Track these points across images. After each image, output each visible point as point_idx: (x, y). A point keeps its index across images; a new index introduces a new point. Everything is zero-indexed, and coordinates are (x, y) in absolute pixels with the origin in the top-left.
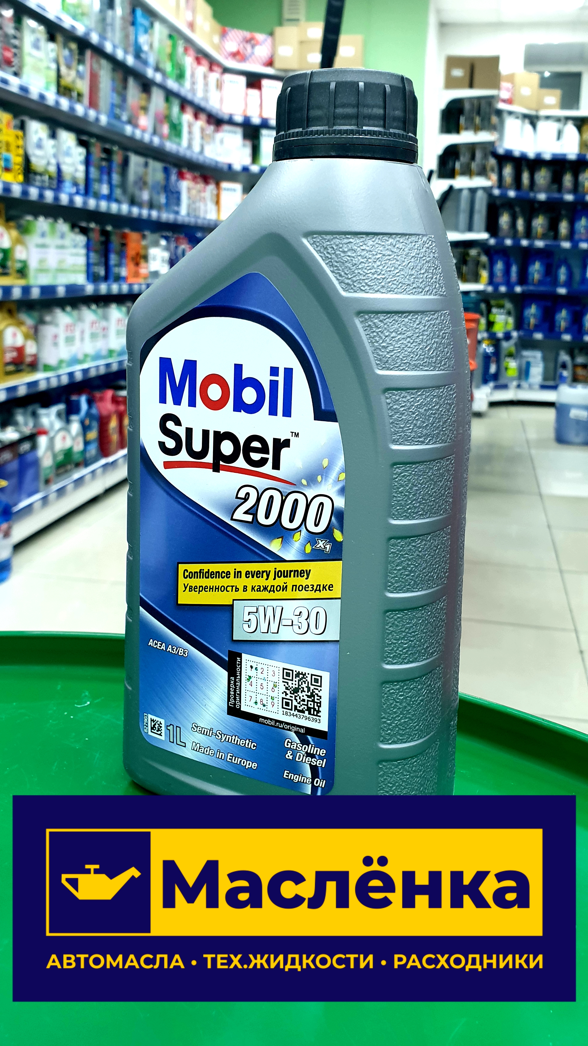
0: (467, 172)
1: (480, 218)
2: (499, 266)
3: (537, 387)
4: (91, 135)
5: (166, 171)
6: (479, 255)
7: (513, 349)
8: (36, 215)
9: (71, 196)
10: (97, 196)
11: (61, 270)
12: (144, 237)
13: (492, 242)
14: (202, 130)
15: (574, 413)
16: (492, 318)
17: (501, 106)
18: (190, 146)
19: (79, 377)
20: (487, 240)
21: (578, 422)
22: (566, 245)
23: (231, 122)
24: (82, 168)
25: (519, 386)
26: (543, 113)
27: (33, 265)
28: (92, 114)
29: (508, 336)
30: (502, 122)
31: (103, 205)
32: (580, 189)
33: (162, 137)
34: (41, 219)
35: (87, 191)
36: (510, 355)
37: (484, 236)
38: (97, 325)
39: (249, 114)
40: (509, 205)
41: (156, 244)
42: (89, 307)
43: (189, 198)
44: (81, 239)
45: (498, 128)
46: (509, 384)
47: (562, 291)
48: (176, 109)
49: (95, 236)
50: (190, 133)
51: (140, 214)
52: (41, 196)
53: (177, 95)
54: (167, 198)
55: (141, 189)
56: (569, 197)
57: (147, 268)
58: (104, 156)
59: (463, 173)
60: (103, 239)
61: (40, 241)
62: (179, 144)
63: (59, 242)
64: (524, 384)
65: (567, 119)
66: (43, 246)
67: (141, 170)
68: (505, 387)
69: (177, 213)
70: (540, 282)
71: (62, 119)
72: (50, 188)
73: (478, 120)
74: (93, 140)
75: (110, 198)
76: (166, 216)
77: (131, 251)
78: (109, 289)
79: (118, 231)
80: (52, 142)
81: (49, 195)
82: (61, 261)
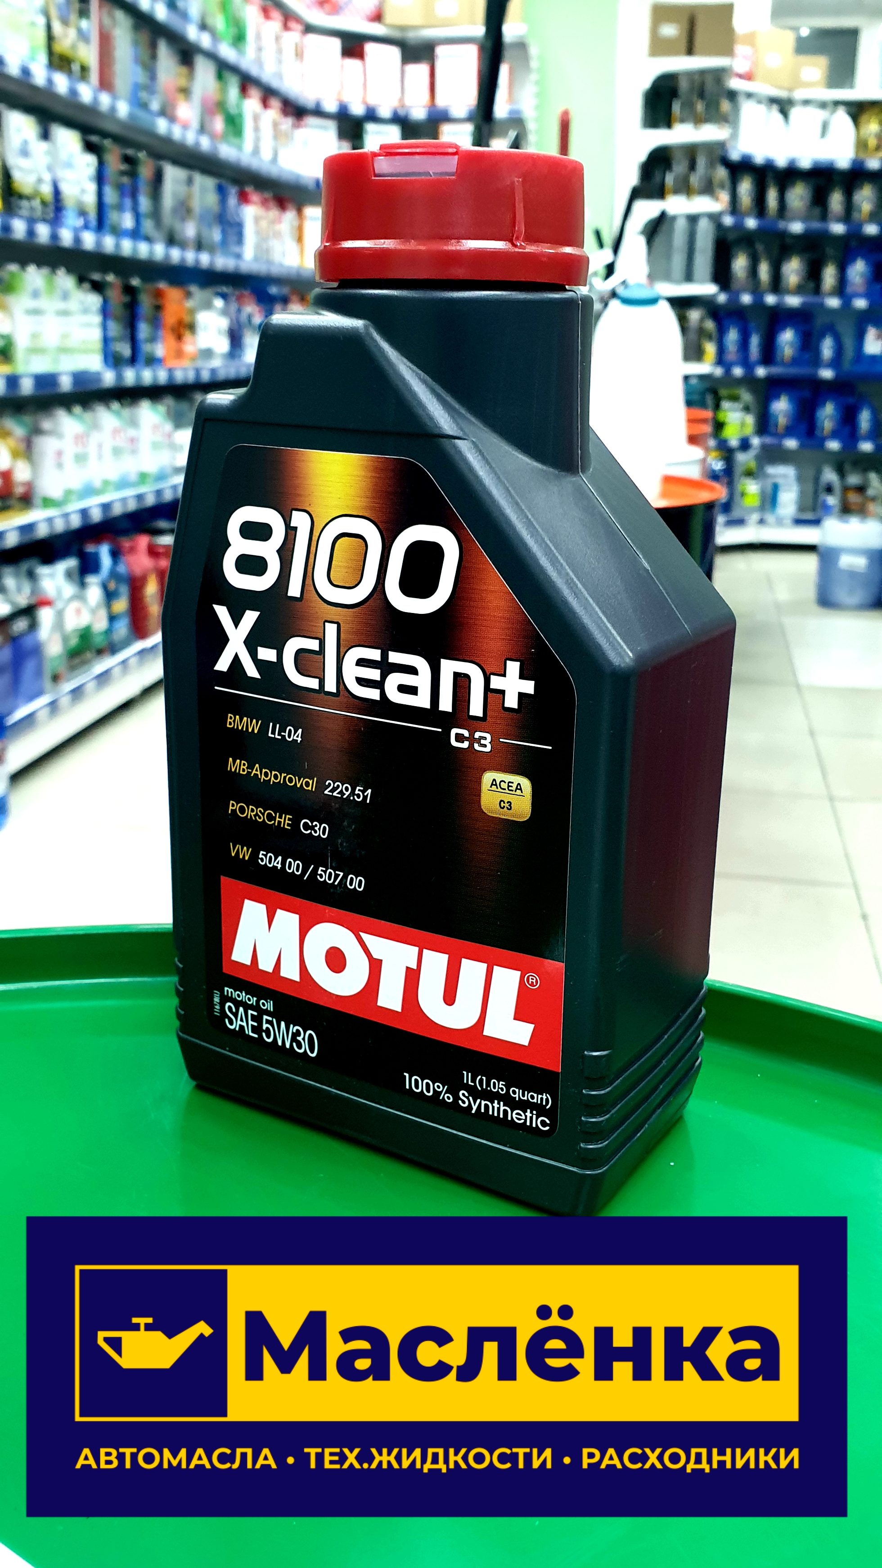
0: (685, 188)
1: (704, 261)
2: (732, 336)
3: (788, 521)
4: (105, 135)
5: (221, 191)
6: (702, 320)
7: (753, 465)
8: (23, 263)
9: (76, 232)
10: (117, 232)
11: (63, 350)
12: (188, 295)
13: (722, 298)
14: (275, 125)
15: (846, 561)
16: (721, 416)
17: (734, 84)
18: (256, 151)
19: (96, 516)
20: (714, 296)
21: (852, 574)
22: (833, 302)
23: (318, 112)
24: (92, 187)
25: (762, 522)
26: (799, 95)
27: (21, 344)
28: (105, 100)
29: (745, 445)
30: (736, 109)
31: (127, 247)
32: (855, 215)
33: (213, 137)
34: (32, 269)
35: (101, 225)
36: (749, 474)
37: (708, 289)
38: (122, 434)
39: (346, 99)
40: (747, 240)
41: (208, 306)
42: (109, 408)
43: (258, 233)
44: (94, 300)
45: (731, 118)
46: (746, 518)
47: (827, 374)
48: (233, 92)
49: (116, 296)
50: (257, 129)
51: (183, 260)
52: (31, 233)
53: (234, 69)
54: (224, 232)
55: (183, 220)
56: (838, 229)
57: (194, 343)
58: (124, 167)
59: (676, 191)
60: (127, 299)
61: (31, 304)
62: (240, 148)
63: (61, 305)
64: (770, 518)
65: (837, 103)
66: (36, 312)
67: (183, 189)
68: (739, 522)
69: (239, 256)
70: (795, 361)
71: (59, 109)
72: (44, 220)
73: (700, 107)
74: (107, 143)
75: (136, 234)
76: (223, 262)
77: (170, 317)
78: (138, 377)
79: (149, 286)
80: (44, 145)
81: (43, 232)
82: (65, 336)
